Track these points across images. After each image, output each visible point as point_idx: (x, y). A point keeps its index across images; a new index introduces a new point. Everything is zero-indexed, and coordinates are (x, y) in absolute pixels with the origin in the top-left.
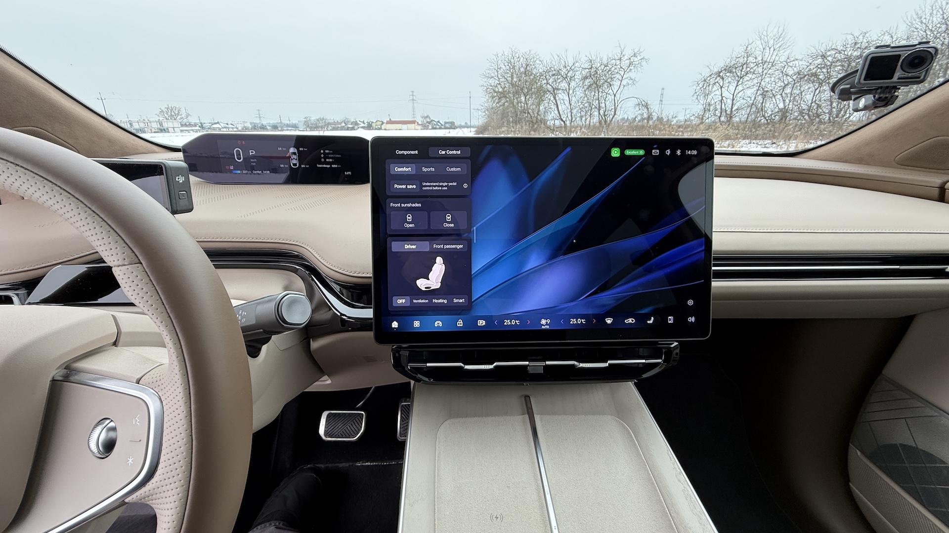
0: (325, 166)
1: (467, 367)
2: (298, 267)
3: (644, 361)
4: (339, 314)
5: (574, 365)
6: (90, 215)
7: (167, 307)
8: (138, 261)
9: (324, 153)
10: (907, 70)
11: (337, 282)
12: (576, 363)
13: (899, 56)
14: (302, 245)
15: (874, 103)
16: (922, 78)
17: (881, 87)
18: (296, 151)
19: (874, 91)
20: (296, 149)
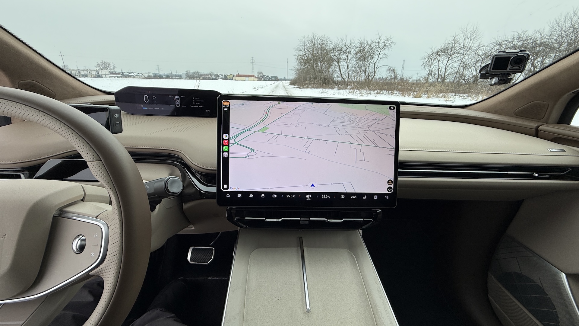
0: (195, 106)
1: (267, 220)
2: (177, 163)
3: (363, 219)
4: (199, 190)
5: (325, 221)
6: (78, 137)
7: (113, 181)
8: (100, 159)
9: (195, 99)
10: (515, 66)
11: (198, 172)
12: (326, 219)
13: (510, 57)
14: (180, 152)
15: (498, 82)
16: (521, 70)
17: (501, 74)
18: (179, 98)
19: (498, 76)
20: (179, 97)
